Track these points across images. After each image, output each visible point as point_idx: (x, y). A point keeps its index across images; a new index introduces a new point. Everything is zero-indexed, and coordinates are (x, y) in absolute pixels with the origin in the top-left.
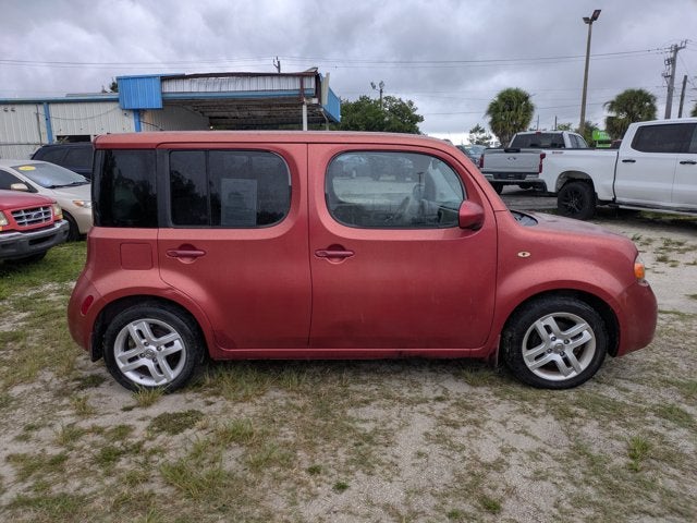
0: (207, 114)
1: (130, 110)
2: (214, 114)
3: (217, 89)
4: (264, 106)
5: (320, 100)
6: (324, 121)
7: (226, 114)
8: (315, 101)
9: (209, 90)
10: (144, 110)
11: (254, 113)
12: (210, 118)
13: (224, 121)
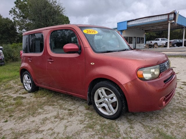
0: (144, 30)
1: (120, 31)
2: (146, 30)
3: (142, 22)
4: (161, 25)
5: (175, 21)
6: (183, 28)
7: (149, 29)
8: (173, 21)
9: (140, 23)
10: (123, 30)
11: (158, 28)
12: (145, 30)
13: (149, 31)
